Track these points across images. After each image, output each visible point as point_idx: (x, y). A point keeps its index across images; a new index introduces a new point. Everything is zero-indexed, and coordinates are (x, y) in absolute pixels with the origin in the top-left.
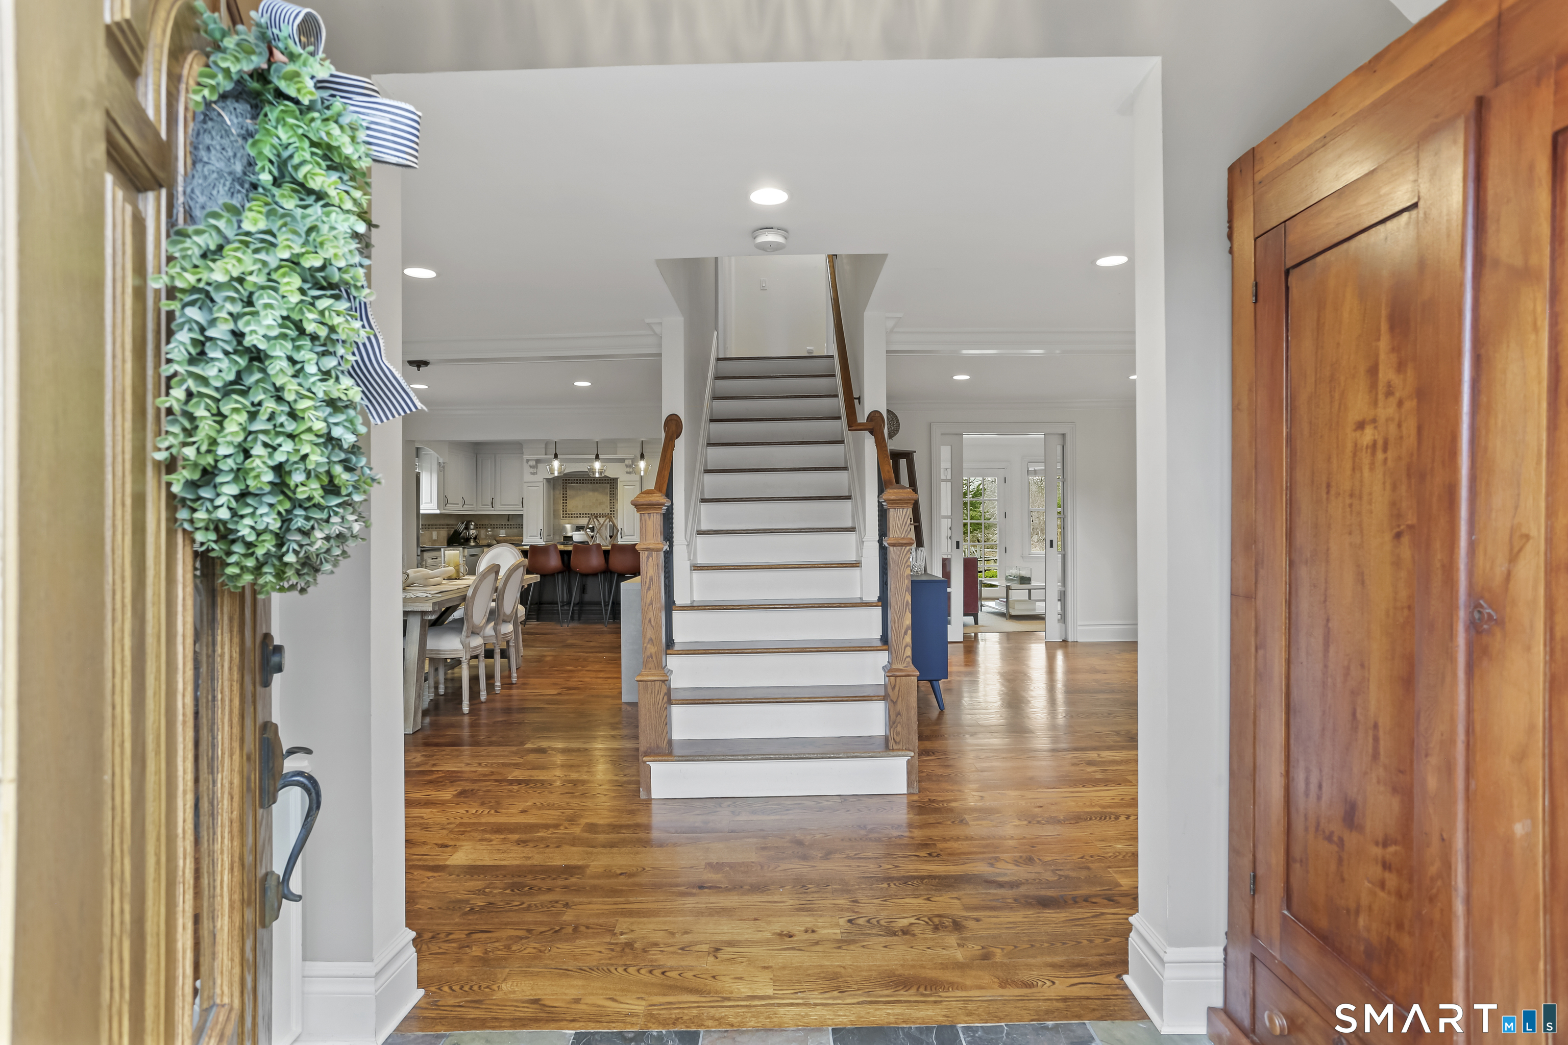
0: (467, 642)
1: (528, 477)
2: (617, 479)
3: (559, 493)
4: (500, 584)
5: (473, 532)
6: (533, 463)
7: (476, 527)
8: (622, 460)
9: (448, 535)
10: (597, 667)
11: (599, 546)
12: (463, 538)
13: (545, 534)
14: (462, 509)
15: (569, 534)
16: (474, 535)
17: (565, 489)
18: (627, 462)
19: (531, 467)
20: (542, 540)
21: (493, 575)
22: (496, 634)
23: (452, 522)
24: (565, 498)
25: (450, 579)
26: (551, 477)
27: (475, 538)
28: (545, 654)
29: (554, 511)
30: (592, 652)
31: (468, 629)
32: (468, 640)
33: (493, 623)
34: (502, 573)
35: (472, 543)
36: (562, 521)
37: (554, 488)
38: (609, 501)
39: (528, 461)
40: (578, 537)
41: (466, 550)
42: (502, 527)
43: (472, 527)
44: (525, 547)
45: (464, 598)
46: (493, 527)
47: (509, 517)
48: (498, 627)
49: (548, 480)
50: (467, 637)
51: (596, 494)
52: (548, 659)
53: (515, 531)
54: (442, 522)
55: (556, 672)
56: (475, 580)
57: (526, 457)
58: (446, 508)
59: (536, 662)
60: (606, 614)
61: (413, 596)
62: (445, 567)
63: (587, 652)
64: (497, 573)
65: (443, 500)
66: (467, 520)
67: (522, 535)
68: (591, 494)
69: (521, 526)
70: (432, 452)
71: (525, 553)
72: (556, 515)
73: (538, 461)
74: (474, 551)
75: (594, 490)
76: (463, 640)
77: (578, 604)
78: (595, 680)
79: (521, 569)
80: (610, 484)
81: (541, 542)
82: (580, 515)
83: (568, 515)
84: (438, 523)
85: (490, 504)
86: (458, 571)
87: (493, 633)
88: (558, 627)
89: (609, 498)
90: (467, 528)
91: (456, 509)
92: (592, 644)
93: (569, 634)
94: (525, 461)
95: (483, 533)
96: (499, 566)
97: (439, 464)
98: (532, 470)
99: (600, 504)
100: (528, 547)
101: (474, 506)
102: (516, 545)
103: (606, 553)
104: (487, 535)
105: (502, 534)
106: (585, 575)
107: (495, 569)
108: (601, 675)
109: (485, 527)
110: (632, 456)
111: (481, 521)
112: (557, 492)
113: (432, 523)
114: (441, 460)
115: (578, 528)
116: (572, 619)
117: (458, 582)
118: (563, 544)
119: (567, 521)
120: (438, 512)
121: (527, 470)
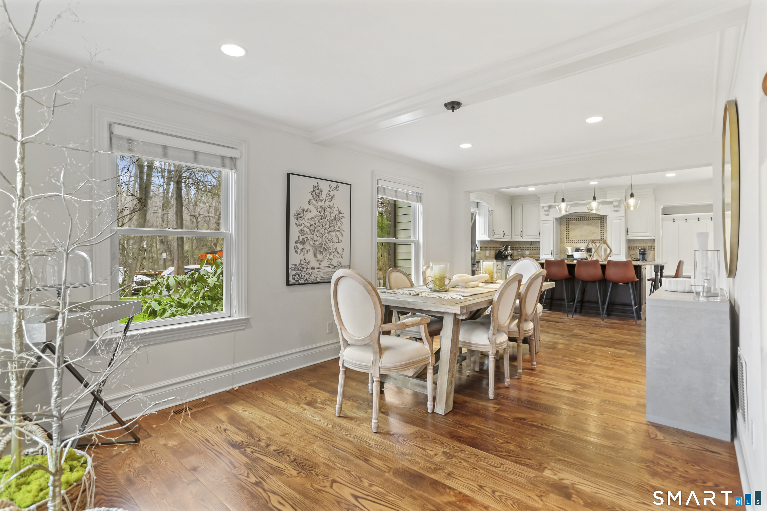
0: (493, 339)
1: (543, 217)
2: (606, 216)
3: (564, 227)
4: (522, 289)
5: (510, 252)
6: (546, 208)
7: (512, 249)
8: (611, 203)
9: (495, 253)
10: (605, 363)
11: (597, 261)
12: (504, 255)
13: (555, 253)
14: (503, 238)
15: (570, 254)
16: (510, 254)
17: (568, 224)
18: (614, 204)
19: (545, 211)
20: (552, 257)
21: (517, 283)
22: (519, 330)
23: (497, 246)
24: (568, 231)
25: (486, 282)
26: (558, 216)
27: (511, 255)
28: (558, 341)
29: (560, 239)
30: (597, 345)
31: (494, 328)
32: (494, 337)
33: (516, 321)
34: (525, 281)
35: (509, 258)
36: (566, 245)
37: (560, 224)
38: (600, 232)
39: (543, 207)
40: (577, 255)
41: (505, 262)
42: (527, 249)
43: (509, 249)
44: (541, 261)
45: (491, 302)
46: (522, 249)
47: (531, 243)
48: (521, 325)
49: (556, 219)
50: (493, 334)
51: (590, 227)
52: (561, 346)
53: (535, 251)
54: (492, 246)
55: (569, 363)
56: (503, 284)
57: (542, 205)
58: (493, 237)
59: (551, 348)
60: (603, 311)
61: (450, 298)
62: (483, 273)
63: (592, 345)
64: (520, 281)
65: (492, 232)
66: (506, 244)
67: (539, 254)
68: (586, 227)
69: (539, 248)
70: (486, 204)
71: (542, 265)
72: (561, 241)
73: (550, 207)
74: (509, 263)
75: (588, 225)
76: (490, 337)
77: (580, 301)
78: (607, 379)
79: (541, 279)
80: (602, 219)
81: (551, 258)
82: (579, 241)
83: (569, 241)
84: (490, 246)
85: (520, 235)
86: (492, 277)
87: (516, 329)
88: (565, 317)
89: (600, 230)
90: (506, 249)
91: (499, 237)
92: (595, 336)
93: (574, 324)
94: (541, 207)
95: (515, 252)
96: (521, 276)
97: (489, 211)
98: (546, 213)
99: (593, 233)
100: (544, 261)
101: (510, 236)
102: (537, 260)
103: (603, 267)
104: (518, 254)
105: (527, 253)
106: (585, 283)
107: (518, 278)
108: (611, 373)
109: (516, 249)
110: (619, 199)
111: (514, 245)
112: (563, 227)
113: (486, 246)
114: (490, 209)
115: (577, 250)
116: (575, 312)
117: (491, 285)
118: (567, 260)
119: (569, 245)
120: (489, 239)
121: (542, 213)
